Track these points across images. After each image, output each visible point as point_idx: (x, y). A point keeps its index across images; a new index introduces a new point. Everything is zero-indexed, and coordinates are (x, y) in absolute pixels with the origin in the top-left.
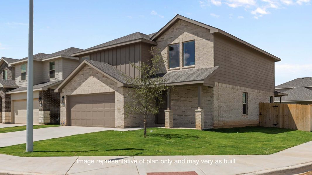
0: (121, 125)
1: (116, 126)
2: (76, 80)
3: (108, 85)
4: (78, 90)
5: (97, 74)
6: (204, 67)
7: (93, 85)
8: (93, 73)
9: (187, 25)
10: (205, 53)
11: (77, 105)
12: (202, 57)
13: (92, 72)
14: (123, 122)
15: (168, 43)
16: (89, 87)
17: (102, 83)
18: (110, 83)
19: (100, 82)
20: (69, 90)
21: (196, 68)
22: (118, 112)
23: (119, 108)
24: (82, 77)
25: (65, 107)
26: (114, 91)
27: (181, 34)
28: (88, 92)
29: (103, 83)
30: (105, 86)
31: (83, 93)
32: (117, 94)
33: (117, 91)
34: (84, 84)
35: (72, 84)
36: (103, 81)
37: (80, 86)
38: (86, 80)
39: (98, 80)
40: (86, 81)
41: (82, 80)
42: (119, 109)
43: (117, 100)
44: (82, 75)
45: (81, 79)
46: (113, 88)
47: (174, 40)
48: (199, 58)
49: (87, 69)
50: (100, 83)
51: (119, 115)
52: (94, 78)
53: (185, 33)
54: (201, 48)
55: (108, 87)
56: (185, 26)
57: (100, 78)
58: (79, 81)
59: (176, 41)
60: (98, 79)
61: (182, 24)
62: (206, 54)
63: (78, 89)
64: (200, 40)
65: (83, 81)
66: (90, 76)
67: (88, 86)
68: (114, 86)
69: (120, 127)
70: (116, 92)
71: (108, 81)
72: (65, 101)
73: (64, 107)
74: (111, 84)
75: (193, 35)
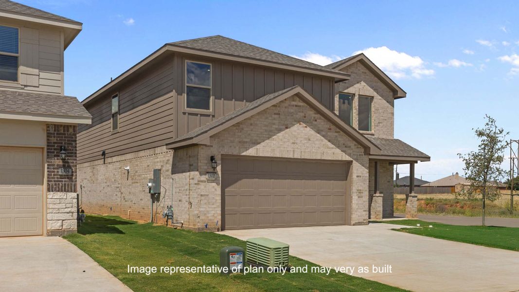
0: (364, 220)
1: (353, 222)
2: (258, 122)
3: (338, 147)
4: (264, 147)
5: (316, 121)
6: (384, 137)
7: (306, 141)
8: (305, 117)
9: (366, 73)
10: (385, 118)
11: (244, 181)
12: (382, 123)
13: (302, 114)
14: (366, 214)
15: (341, 90)
16: (294, 143)
17: (326, 141)
18: (344, 144)
19: (322, 138)
20: (232, 142)
21: (375, 136)
22: (359, 197)
23: (361, 190)
24: (274, 119)
25: (218, 184)
26: (352, 159)
27: (358, 83)
28: (292, 153)
29: (329, 141)
30: (332, 148)
31: (278, 155)
32: (356, 165)
33: (357, 160)
34: (280, 135)
35: (243, 129)
36: (329, 138)
37: (269, 138)
38: (287, 128)
39: (318, 135)
40: (287, 130)
41: (274, 126)
42: (360, 192)
43: (358, 176)
44: (276, 116)
45: (274, 124)
46: (349, 155)
47: (348, 88)
48: (379, 123)
49: (289, 105)
50: (322, 140)
51: (360, 202)
52: (308, 128)
53: (363, 83)
54: (381, 111)
55: (338, 151)
56: (363, 72)
57: (322, 131)
58: (266, 126)
59: (351, 90)
60: (318, 132)
61: (358, 68)
62: (386, 120)
63: (263, 144)
64: (380, 99)
65: (280, 130)
66: (299, 122)
67: (291, 141)
68: (350, 151)
69: (361, 222)
70: (354, 162)
71: (340, 139)
72: (219, 169)
73: (214, 184)
74: (346, 147)
75: (372, 90)
